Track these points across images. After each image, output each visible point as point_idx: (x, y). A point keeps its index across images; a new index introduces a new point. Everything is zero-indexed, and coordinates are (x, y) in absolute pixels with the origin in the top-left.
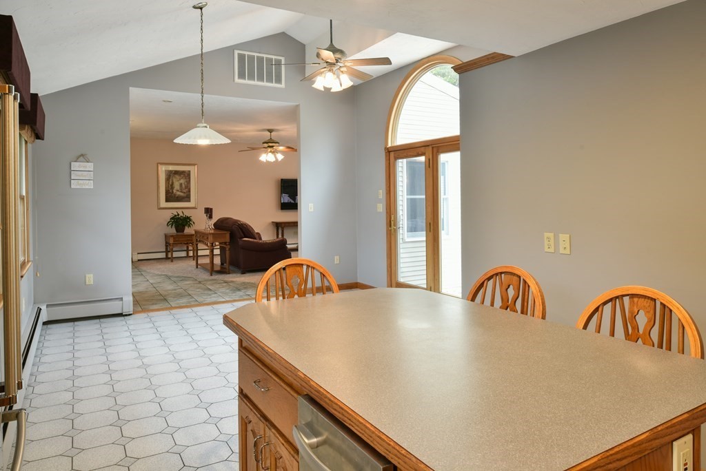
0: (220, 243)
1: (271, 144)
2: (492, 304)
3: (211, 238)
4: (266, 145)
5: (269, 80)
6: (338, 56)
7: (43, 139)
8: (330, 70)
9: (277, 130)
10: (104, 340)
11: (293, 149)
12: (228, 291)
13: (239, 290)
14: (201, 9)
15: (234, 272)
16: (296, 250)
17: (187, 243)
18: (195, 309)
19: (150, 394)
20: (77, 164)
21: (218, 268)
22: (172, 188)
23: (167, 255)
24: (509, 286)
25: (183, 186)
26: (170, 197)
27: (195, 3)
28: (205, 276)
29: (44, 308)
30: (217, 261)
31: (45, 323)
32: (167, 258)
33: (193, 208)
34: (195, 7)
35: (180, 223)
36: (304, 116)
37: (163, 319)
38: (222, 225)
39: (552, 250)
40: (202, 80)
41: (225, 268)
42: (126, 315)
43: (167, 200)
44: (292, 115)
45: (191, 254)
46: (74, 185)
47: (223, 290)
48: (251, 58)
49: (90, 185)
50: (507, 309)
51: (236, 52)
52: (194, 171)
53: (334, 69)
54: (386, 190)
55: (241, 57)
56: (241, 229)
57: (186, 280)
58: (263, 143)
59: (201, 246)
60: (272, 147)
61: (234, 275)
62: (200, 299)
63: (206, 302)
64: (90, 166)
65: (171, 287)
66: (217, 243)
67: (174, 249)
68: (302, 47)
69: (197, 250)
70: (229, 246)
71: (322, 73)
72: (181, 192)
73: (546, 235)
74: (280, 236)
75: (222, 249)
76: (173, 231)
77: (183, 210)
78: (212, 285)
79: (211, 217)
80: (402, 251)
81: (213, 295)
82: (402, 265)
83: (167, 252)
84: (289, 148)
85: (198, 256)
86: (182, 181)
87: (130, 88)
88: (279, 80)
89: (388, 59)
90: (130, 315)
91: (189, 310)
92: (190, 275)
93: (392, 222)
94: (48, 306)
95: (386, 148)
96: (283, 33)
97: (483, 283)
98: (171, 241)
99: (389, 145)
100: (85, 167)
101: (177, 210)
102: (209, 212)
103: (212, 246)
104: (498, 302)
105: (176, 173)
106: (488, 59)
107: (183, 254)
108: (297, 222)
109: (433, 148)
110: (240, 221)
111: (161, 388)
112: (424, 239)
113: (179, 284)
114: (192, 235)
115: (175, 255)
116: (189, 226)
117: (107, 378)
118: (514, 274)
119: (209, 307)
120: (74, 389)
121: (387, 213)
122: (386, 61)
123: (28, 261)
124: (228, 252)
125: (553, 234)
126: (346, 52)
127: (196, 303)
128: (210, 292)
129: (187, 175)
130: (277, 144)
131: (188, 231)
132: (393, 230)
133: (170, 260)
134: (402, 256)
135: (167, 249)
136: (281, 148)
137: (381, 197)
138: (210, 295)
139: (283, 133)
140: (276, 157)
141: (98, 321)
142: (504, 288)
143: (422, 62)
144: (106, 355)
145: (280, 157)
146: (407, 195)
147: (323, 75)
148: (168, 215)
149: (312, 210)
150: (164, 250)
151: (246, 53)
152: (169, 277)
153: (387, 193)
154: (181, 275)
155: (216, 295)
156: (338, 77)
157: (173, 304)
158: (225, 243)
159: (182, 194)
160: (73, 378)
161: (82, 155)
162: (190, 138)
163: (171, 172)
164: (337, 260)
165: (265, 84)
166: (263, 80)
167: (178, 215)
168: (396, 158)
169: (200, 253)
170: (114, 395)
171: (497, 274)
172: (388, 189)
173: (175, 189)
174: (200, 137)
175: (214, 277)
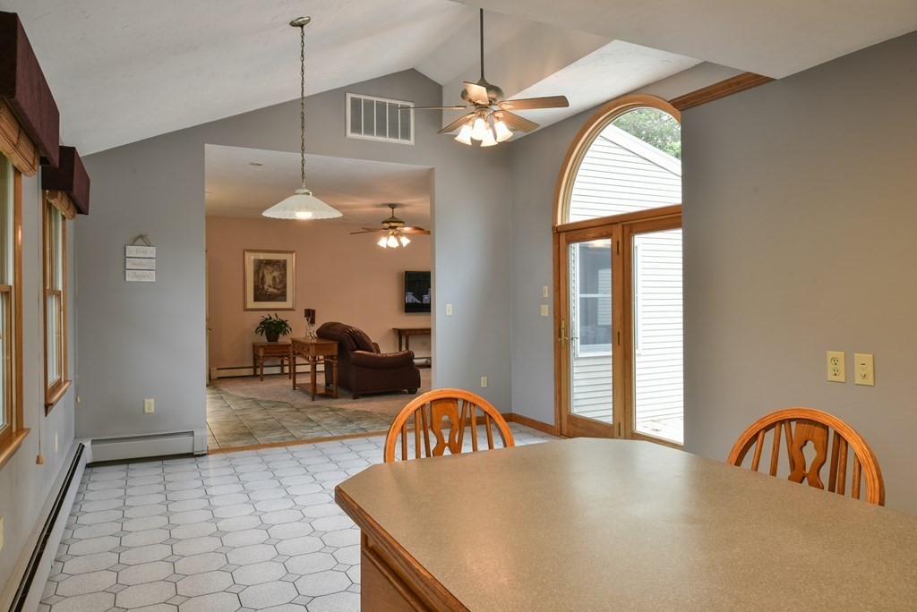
0: (325, 357)
1: (393, 224)
2: (774, 472)
3: (313, 350)
4: (386, 225)
5: (394, 134)
6: (493, 95)
7: (87, 214)
8: (480, 116)
9: (401, 206)
10: (166, 492)
11: (424, 230)
12: (335, 423)
13: (351, 422)
14: (302, 26)
15: (343, 396)
16: (428, 366)
17: (282, 356)
18: (291, 448)
19: (225, 580)
20: (134, 248)
21: (321, 390)
22: (263, 282)
23: (255, 371)
24: (806, 442)
25: (277, 280)
26: (260, 295)
27: (294, 17)
28: (304, 400)
29: (88, 444)
30: (321, 380)
31: (88, 466)
32: (255, 376)
33: (289, 310)
34: (293, 24)
35: (273, 329)
36: (440, 184)
37: (248, 462)
38: (327, 332)
39: (841, 378)
40: (303, 127)
41: (332, 391)
42: (198, 456)
43: (256, 299)
44: (424, 183)
45: (287, 370)
46: (130, 277)
47: (329, 421)
48: (369, 104)
49: (151, 277)
50: (801, 482)
51: (349, 96)
52: (291, 260)
53: (487, 114)
54: (554, 285)
55: (356, 103)
56: (354, 339)
57: (280, 407)
58: (383, 223)
59: (299, 360)
60: (395, 227)
61: (344, 400)
62: (298, 434)
63: (306, 438)
64: (151, 251)
65: (259, 416)
66: (321, 357)
67: (265, 364)
68: (437, 89)
69: (295, 365)
70: (337, 362)
71: (468, 120)
72: (275, 288)
73: (831, 354)
74: (404, 348)
75: (328, 365)
76: (263, 339)
77: (277, 313)
78: (312, 413)
79: (313, 322)
80: (575, 370)
81: (316, 429)
82: (575, 390)
83: (255, 367)
84: (417, 228)
85: (295, 373)
86: (276, 274)
87: (206, 145)
88: (406, 135)
89: (563, 98)
90: (203, 455)
91: (283, 449)
92: (284, 400)
93: (563, 331)
94: (93, 442)
95: (553, 227)
96: (413, 69)
97: (757, 435)
98: (261, 353)
99: (559, 223)
100: (146, 252)
101: (269, 312)
102: (310, 314)
103: (315, 360)
104: (784, 468)
105: (268, 262)
106: (730, 85)
107: (277, 370)
108: (429, 330)
109: (623, 226)
110: (351, 327)
111: (241, 570)
112: (610, 353)
113: (270, 412)
114: (289, 345)
115: (266, 371)
116: (284, 333)
117: (166, 551)
118: (816, 423)
119: (310, 446)
120: (118, 568)
121: (555, 317)
122: (561, 101)
123: (65, 382)
124: (335, 370)
125: (843, 353)
126: (504, 91)
127: (293, 439)
128: (311, 424)
129: (282, 266)
130: (402, 224)
131: (284, 339)
132: (563, 342)
133: (259, 379)
134: (575, 377)
135: (255, 363)
136: (407, 229)
137: (546, 295)
138: (311, 428)
139: (408, 210)
140: (399, 242)
141: (160, 463)
142: (796, 446)
143: (606, 106)
144: (168, 514)
145: (405, 241)
146: (581, 293)
147: (471, 123)
148: (257, 318)
149: (451, 313)
150: (252, 365)
151: (363, 97)
152: (256, 402)
153: (555, 291)
154: (273, 398)
155: (319, 428)
156: (492, 126)
157: (261, 441)
158: (332, 357)
159: (275, 291)
160: (120, 550)
161: (141, 236)
162: (284, 210)
163: (261, 261)
164: (484, 382)
165: (387, 139)
166: (385, 135)
167: (271, 318)
168: (569, 241)
169: (299, 369)
170: (174, 579)
171: (782, 422)
172: (557, 285)
173: (267, 284)
174: (300, 209)
175: (316, 403)
